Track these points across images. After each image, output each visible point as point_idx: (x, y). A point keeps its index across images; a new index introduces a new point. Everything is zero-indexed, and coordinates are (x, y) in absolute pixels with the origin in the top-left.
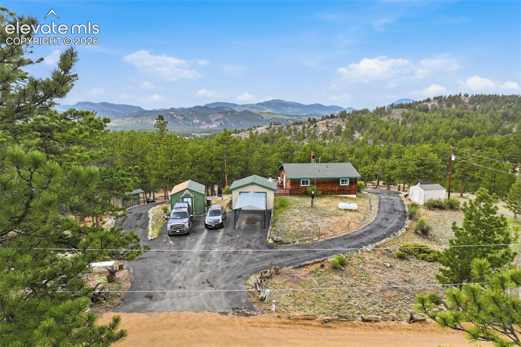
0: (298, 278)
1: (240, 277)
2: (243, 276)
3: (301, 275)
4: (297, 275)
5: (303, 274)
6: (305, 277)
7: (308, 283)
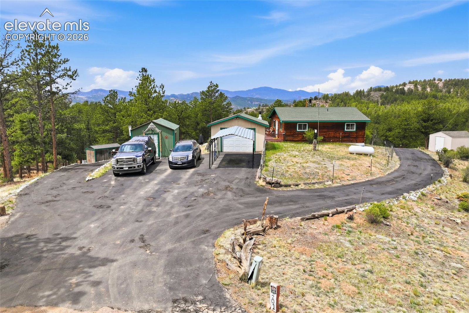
0: (314, 237)
1: (205, 232)
2: (212, 230)
3: (317, 231)
4: (310, 231)
5: (321, 230)
6: (326, 234)
7: (333, 247)
